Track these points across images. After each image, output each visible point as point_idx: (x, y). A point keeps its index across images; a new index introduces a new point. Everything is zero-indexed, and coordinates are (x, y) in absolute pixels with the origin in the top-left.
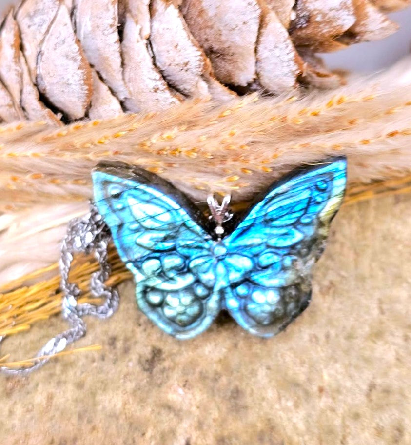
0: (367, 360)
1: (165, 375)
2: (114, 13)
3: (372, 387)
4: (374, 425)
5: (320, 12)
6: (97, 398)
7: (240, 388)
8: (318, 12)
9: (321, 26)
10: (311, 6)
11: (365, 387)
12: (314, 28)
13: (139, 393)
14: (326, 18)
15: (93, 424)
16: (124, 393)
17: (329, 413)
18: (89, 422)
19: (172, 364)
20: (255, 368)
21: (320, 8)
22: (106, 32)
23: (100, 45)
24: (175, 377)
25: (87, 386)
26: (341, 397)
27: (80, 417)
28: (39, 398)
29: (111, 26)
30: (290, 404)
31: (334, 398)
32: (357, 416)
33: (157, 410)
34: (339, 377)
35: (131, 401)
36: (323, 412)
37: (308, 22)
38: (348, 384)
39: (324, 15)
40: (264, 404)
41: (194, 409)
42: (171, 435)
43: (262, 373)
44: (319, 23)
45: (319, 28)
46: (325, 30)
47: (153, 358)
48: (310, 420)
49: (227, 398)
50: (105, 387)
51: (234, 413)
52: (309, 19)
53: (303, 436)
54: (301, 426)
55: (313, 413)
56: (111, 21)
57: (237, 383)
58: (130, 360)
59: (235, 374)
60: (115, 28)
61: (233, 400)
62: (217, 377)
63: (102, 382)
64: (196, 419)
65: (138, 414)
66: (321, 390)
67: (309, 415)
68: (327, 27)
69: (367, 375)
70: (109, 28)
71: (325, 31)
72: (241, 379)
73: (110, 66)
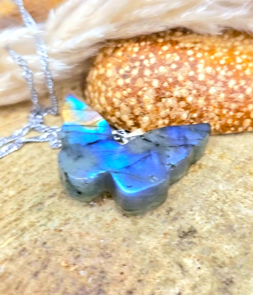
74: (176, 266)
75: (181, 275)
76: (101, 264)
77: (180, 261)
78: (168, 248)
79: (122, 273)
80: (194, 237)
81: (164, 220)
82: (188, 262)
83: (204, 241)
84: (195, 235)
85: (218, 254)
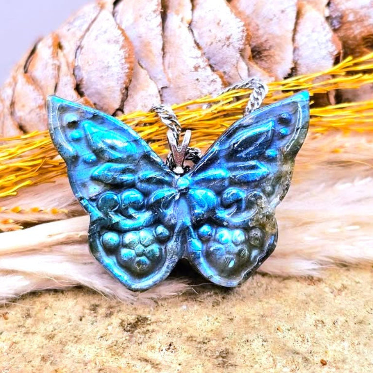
1: (147, 336)
5: (352, 11)
6: (66, 348)
7: (231, 351)
8: (350, 11)
9: (352, 26)
12: (347, 29)
13: (115, 348)
14: (358, 16)
15: (56, 368)
16: (98, 348)
18: (53, 364)
19: (156, 328)
20: (250, 339)
21: (352, 7)
25: (57, 339)
26: (346, 367)
27: (44, 359)
28: (1, 345)
30: (286, 370)
31: (337, 368)
33: (132, 363)
34: (346, 352)
35: (104, 354)
38: (356, 358)
39: (356, 13)
40: (256, 366)
41: (175, 365)
43: (257, 344)
44: (352, 23)
45: (351, 29)
47: (136, 322)
49: (215, 357)
50: (77, 340)
51: (220, 369)
52: (341, 20)
57: (228, 347)
58: (111, 324)
61: (221, 359)
62: (206, 341)
63: (75, 337)
65: (110, 364)
66: (323, 363)
68: (359, 27)
71: (356, 32)
72: (234, 343)
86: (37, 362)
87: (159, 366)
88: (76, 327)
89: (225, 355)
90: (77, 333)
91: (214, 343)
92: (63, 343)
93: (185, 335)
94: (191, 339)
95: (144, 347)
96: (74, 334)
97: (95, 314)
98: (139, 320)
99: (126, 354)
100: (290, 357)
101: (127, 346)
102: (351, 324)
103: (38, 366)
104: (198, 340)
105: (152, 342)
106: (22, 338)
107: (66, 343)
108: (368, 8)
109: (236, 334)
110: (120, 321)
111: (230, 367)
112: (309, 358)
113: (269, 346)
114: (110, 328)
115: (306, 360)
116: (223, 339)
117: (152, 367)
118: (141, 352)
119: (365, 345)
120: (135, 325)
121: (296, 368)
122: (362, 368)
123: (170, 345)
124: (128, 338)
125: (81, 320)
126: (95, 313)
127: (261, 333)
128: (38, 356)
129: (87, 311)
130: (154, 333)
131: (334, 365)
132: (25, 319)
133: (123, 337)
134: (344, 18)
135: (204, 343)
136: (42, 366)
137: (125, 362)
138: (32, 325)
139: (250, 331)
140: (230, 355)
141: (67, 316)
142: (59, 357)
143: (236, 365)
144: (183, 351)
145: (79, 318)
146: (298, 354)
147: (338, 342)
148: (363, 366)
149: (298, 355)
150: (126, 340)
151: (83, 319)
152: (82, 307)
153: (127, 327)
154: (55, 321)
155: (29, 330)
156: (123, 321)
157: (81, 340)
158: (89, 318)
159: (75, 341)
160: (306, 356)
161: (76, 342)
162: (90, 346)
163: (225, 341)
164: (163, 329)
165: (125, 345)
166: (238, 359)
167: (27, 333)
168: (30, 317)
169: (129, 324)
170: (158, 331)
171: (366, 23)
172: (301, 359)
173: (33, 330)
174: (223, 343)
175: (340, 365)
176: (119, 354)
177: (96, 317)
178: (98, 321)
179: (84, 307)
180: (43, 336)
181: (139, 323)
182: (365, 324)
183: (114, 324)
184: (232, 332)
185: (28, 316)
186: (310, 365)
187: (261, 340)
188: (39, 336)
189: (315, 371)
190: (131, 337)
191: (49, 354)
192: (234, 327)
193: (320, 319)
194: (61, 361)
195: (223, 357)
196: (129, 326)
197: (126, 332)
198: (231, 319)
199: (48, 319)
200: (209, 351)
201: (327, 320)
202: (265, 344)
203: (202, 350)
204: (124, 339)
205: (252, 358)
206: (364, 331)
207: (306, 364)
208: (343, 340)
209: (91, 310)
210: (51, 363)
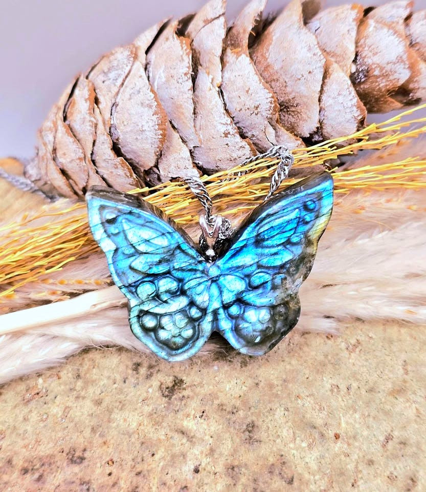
0: (387, 413)
1: (183, 403)
2: (189, 63)
3: (388, 439)
4: (388, 473)
5: (379, 66)
6: (112, 416)
7: (256, 423)
8: (376, 66)
9: (378, 80)
10: (369, 61)
11: (382, 438)
12: (372, 82)
13: (155, 416)
14: (384, 71)
15: (104, 439)
16: (140, 415)
17: (343, 457)
18: (101, 436)
19: (191, 394)
20: (274, 407)
21: (378, 62)
22: (180, 81)
23: (174, 93)
24: (194, 406)
25: (104, 404)
26: (357, 444)
27: (93, 430)
28: (56, 410)
29: (186, 74)
30: (304, 445)
31: (349, 445)
32: (371, 463)
33: (170, 434)
34: (357, 426)
35: (145, 423)
36: (337, 455)
37: (365, 76)
38: (365, 433)
39: (382, 69)
40: (278, 441)
41: (207, 437)
42: (182, 458)
43: (280, 412)
44: (377, 77)
45: (377, 82)
46: (383, 84)
47: (174, 386)
48: (323, 461)
49: (242, 430)
50: (122, 406)
51: (247, 446)
52: (367, 73)
53: (314, 476)
54: (314, 466)
55: (327, 455)
56: (185, 70)
57: (254, 418)
58: (151, 386)
59: (253, 410)
60: (189, 76)
61: (247, 433)
62: (235, 411)
63: (120, 402)
64: (208, 447)
65: (151, 435)
66: (337, 437)
67: (323, 457)
68: (384, 81)
69: (385, 427)
70: (183, 76)
71: (381, 85)
72: (258, 415)
73: (183, 114)
74: (177, 436)
75: (188, 444)
76: (76, 474)
77: (179, 427)
78: (157, 417)
79: (110, 474)
80: (184, 389)
81: (136, 382)
82: (189, 424)
83: (198, 390)
84: (184, 386)
85: (222, 399)
86: (87, 433)
87: (194, 440)
88: (121, 391)
89: (251, 428)
90: (122, 397)
91: (241, 413)
92: (110, 411)
93: (216, 402)
94: (221, 407)
95: (180, 415)
96: (119, 398)
97: (137, 376)
98: (176, 384)
99: (164, 424)
100: (308, 431)
101: (166, 415)
102: (363, 392)
103: (90, 438)
104: (228, 410)
105: (187, 410)
106: (74, 403)
107: (113, 410)
108: (395, 64)
109: (261, 402)
110: (159, 384)
111: (256, 443)
112: (324, 432)
113: (290, 417)
114: (150, 390)
115: (322, 435)
116: (250, 408)
117: (188, 440)
118: (178, 421)
119: (374, 418)
120: (172, 390)
121: (313, 442)
122: (371, 445)
123: (203, 412)
124: (166, 405)
125: (125, 382)
126: (137, 373)
127: (283, 402)
128: (88, 426)
129: (130, 372)
130: (188, 399)
131: (346, 440)
132: (76, 380)
133: (162, 404)
134: (370, 72)
135: (233, 413)
136: (92, 437)
137: (163, 433)
138: (82, 389)
139: (274, 399)
140: (255, 429)
141: (113, 377)
142: (107, 428)
143: (260, 441)
144: (214, 421)
145: (123, 380)
146: (315, 428)
147: (351, 412)
148: (371, 443)
149: (315, 430)
150: (165, 407)
151: (127, 382)
152: (125, 367)
153: (166, 391)
154: (102, 383)
155: (80, 394)
156: (162, 384)
157: (125, 407)
158: (132, 380)
159: (120, 407)
160: (322, 430)
161: (121, 409)
162: (133, 413)
163: (251, 411)
164: (197, 395)
165: (164, 413)
166: (263, 433)
167: (77, 397)
168: (81, 378)
169: (167, 388)
170: (193, 398)
171: (391, 78)
172: (317, 434)
173: (83, 393)
174: (249, 413)
175: (351, 441)
176: (159, 424)
177: (137, 378)
178: (140, 383)
179: (127, 366)
180: (93, 401)
181: (176, 387)
182: (375, 392)
183: (154, 386)
184: (258, 399)
185: (79, 376)
186: (325, 441)
187: (283, 409)
188: (88, 401)
189: (329, 447)
190: (169, 404)
191: (98, 424)
192: (260, 395)
193: (335, 384)
194: (108, 432)
195: (250, 432)
196: (167, 390)
197: (164, 398)
198: (257, 384)
199: (95, 381)
200: (237, 424)
201: (342, 385)
202: (286, 413)
203: (231, 423)
204: (163, 406)
205: (275, 431)
206: (374, 401)
207: (321, 440)
208: (355, 411)
209: (134, 370)
210: (100, 434)
